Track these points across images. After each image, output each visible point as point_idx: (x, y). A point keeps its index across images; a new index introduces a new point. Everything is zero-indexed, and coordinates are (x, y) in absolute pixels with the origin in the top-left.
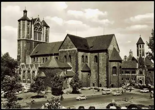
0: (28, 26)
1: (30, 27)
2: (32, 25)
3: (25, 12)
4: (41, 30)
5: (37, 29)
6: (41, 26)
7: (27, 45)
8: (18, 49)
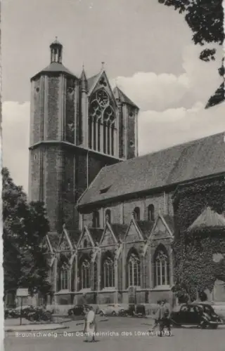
0: (67, 97)
1: (75, 101)
2: (84, 94)
3: (56, 48)
4: (113, 118)
5: (98, 113)
6: (111, 103)
7: (64, 163)
8: (32, 180)
